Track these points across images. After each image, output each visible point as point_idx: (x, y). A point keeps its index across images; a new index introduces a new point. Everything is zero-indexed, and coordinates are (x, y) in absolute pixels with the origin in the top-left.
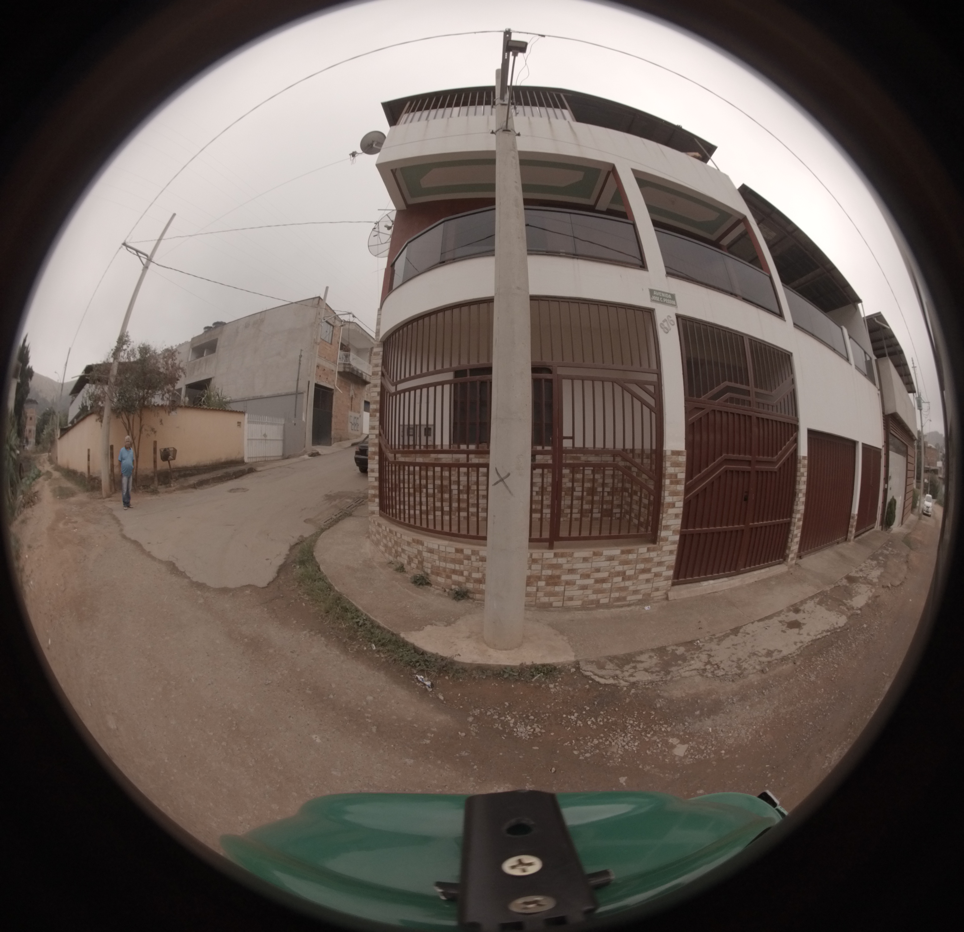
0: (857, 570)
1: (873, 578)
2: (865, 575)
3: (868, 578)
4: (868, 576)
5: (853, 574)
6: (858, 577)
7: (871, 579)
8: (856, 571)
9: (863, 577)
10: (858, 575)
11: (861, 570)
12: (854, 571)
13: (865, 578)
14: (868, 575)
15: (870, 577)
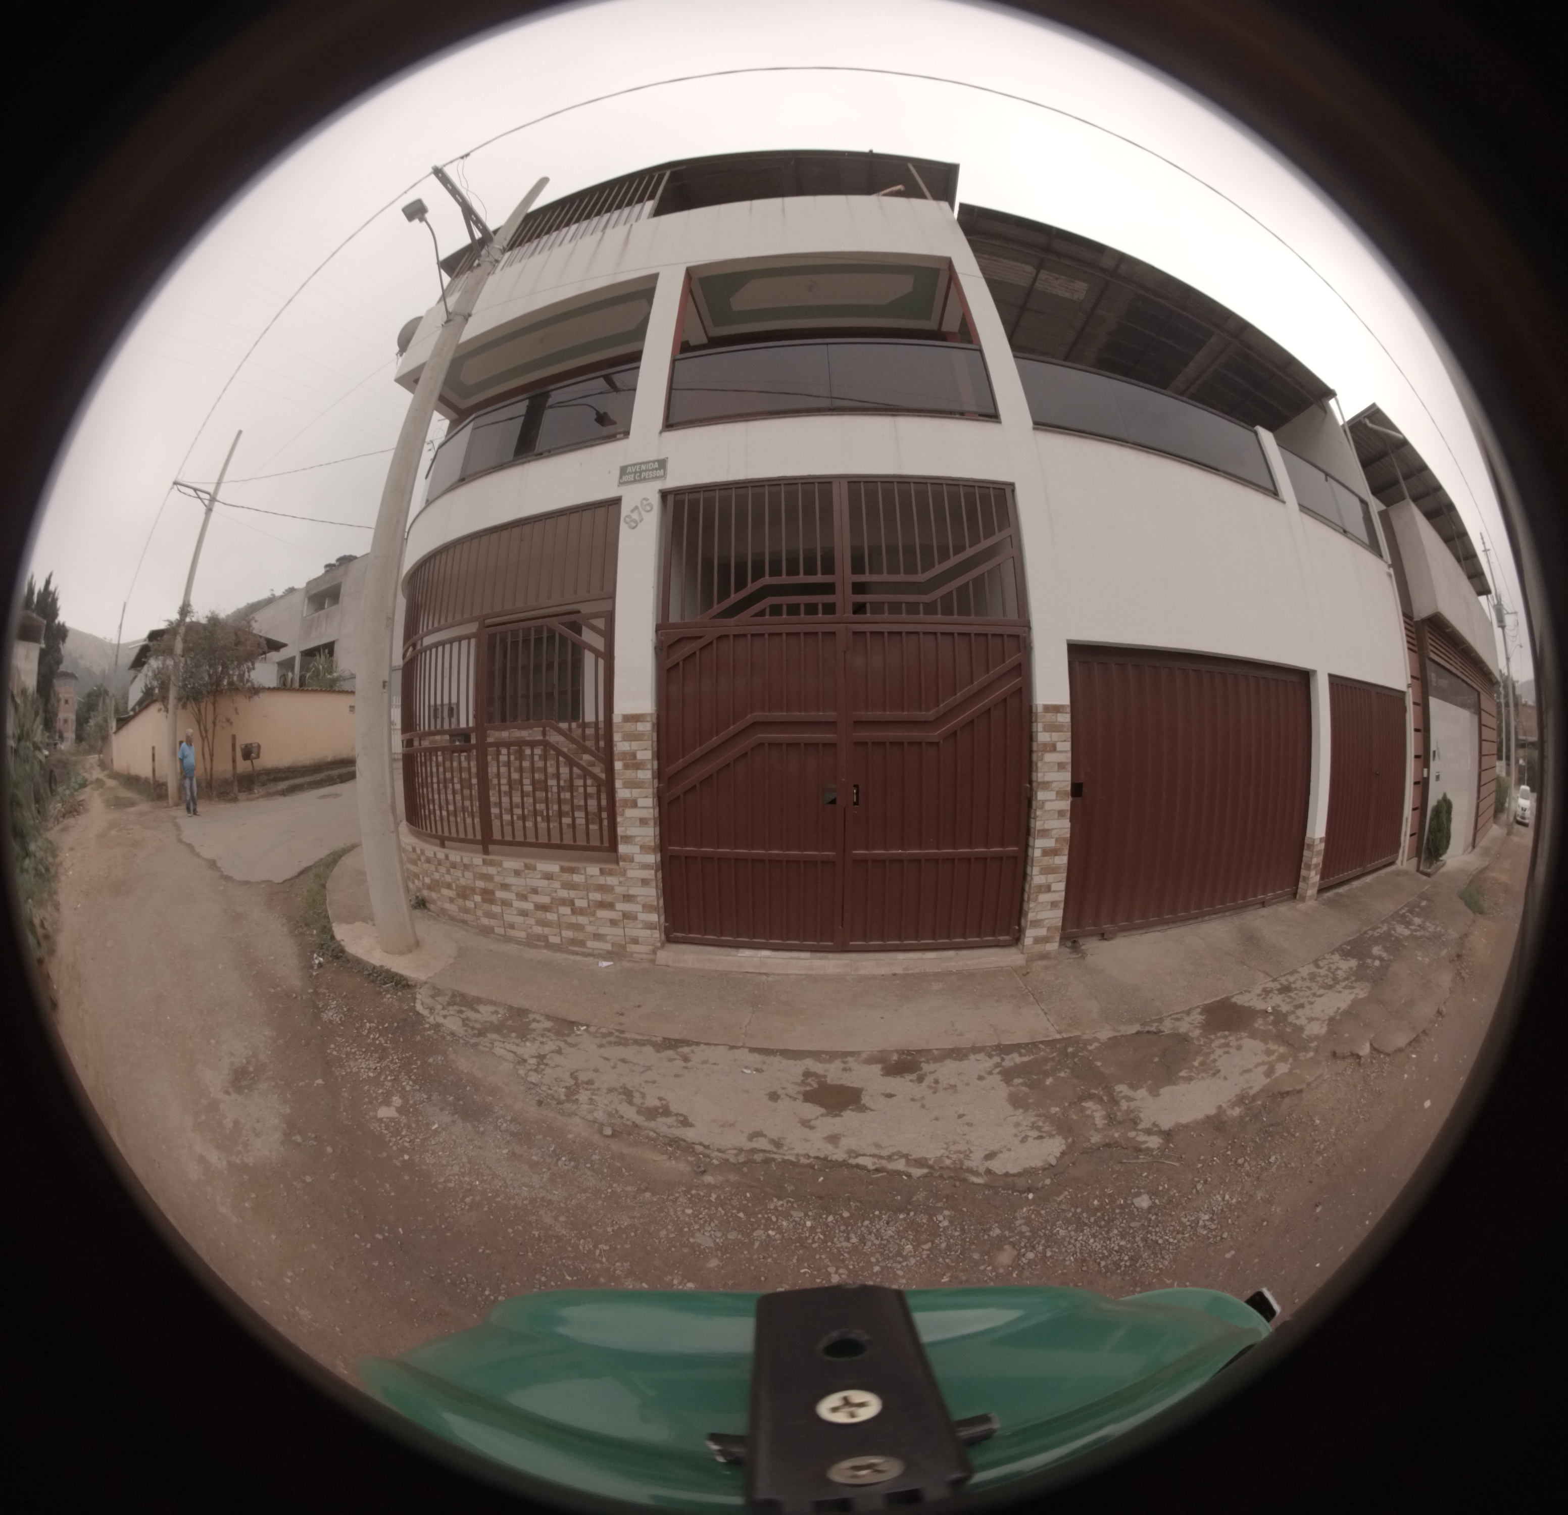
0: (1270, 985)
1: (1311, 1019)
2: (1285, 1008)
3: (1291, 1019)
4: (1299, 1012)
5: (1250, 1000)
6: (1259, 1011)
7: (1302, 1021)
8: (1264, 990)
9: (1276, 1012)
10: (1260, 1005)
11: (1285, 990)
12: (1259, 991)
13: (1279, 1017)
14: (1302, 1006)
15: (1300, 1018)
